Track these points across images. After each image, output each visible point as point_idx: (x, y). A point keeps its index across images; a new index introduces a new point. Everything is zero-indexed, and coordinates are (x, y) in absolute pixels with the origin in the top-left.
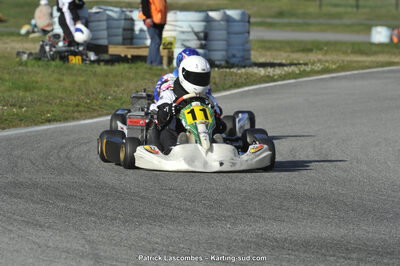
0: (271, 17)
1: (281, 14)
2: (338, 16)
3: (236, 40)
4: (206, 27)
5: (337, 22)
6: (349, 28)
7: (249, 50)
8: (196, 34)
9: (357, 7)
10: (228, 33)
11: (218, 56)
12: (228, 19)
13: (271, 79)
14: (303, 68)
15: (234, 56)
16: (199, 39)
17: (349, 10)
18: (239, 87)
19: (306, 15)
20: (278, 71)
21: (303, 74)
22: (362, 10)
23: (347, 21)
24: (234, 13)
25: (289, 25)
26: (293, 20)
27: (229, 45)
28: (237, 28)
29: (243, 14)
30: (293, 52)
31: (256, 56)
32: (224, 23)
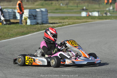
0: (54, 10)
1: (57, 9)
2: (72, 9)
3: (44, 17)
5: (72, 11)
6: (75, 12)
7: (48, 20)
8: (33, 16)
9: (77, 7)
10: (42, 15)
11: (40, 21)
12: (42, 11)
13: (54, 27)
14: (63, 24)
15: (44, 21)
17: (75, 8)
19: (63, 9)
20: (56, 25)
22: (79, 8)
23: (75, 11)
24: (43, 10)
25: (59, 12)
26: (60, 11)
27: (42, 18)
28: (44, 13)
29: (46, 10)
30: (60, 19)
31: (50, 21)
32: (41, 12)
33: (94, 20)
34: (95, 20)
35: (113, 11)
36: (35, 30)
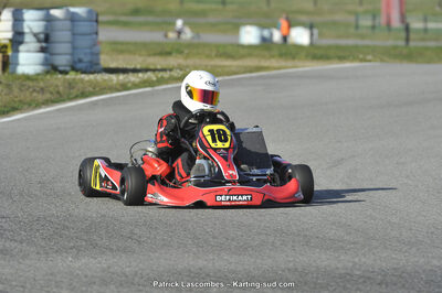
0: (126, 15)
1: (136, 12)
2: (202, 14)
3: (83, 42)
4: (46, 27)
5: (201, 20)
6: (213, 27)
7: (98, 54)
8: (35, 35)
9: (224, 3)
10: (74, 34)
11: (62, 61)
12: (73, 18)
13: (124, 87)
14: (160, 74)
15: (80, 61)
16: (39, 41)
17: (215, 6)
18: (87, 96)
19: (165, 12)
20: (132, 78)
21: (160, 81)
22: (229, 7)
23: (211, 19)
24: (80, 11)
25: (146, 24)
26: (150, 19)
27: (74, 48)
28: (84, 27)
29: (90, 12)
30: (149, 55)
31: (106, 60)
32: (68, 23)
33: (290, 63)
34: (297, 62)
35: (373, 27)
36: (40, 97)
